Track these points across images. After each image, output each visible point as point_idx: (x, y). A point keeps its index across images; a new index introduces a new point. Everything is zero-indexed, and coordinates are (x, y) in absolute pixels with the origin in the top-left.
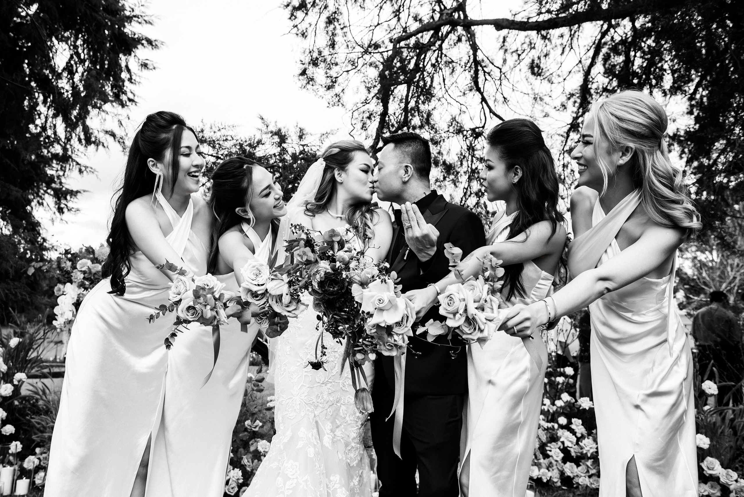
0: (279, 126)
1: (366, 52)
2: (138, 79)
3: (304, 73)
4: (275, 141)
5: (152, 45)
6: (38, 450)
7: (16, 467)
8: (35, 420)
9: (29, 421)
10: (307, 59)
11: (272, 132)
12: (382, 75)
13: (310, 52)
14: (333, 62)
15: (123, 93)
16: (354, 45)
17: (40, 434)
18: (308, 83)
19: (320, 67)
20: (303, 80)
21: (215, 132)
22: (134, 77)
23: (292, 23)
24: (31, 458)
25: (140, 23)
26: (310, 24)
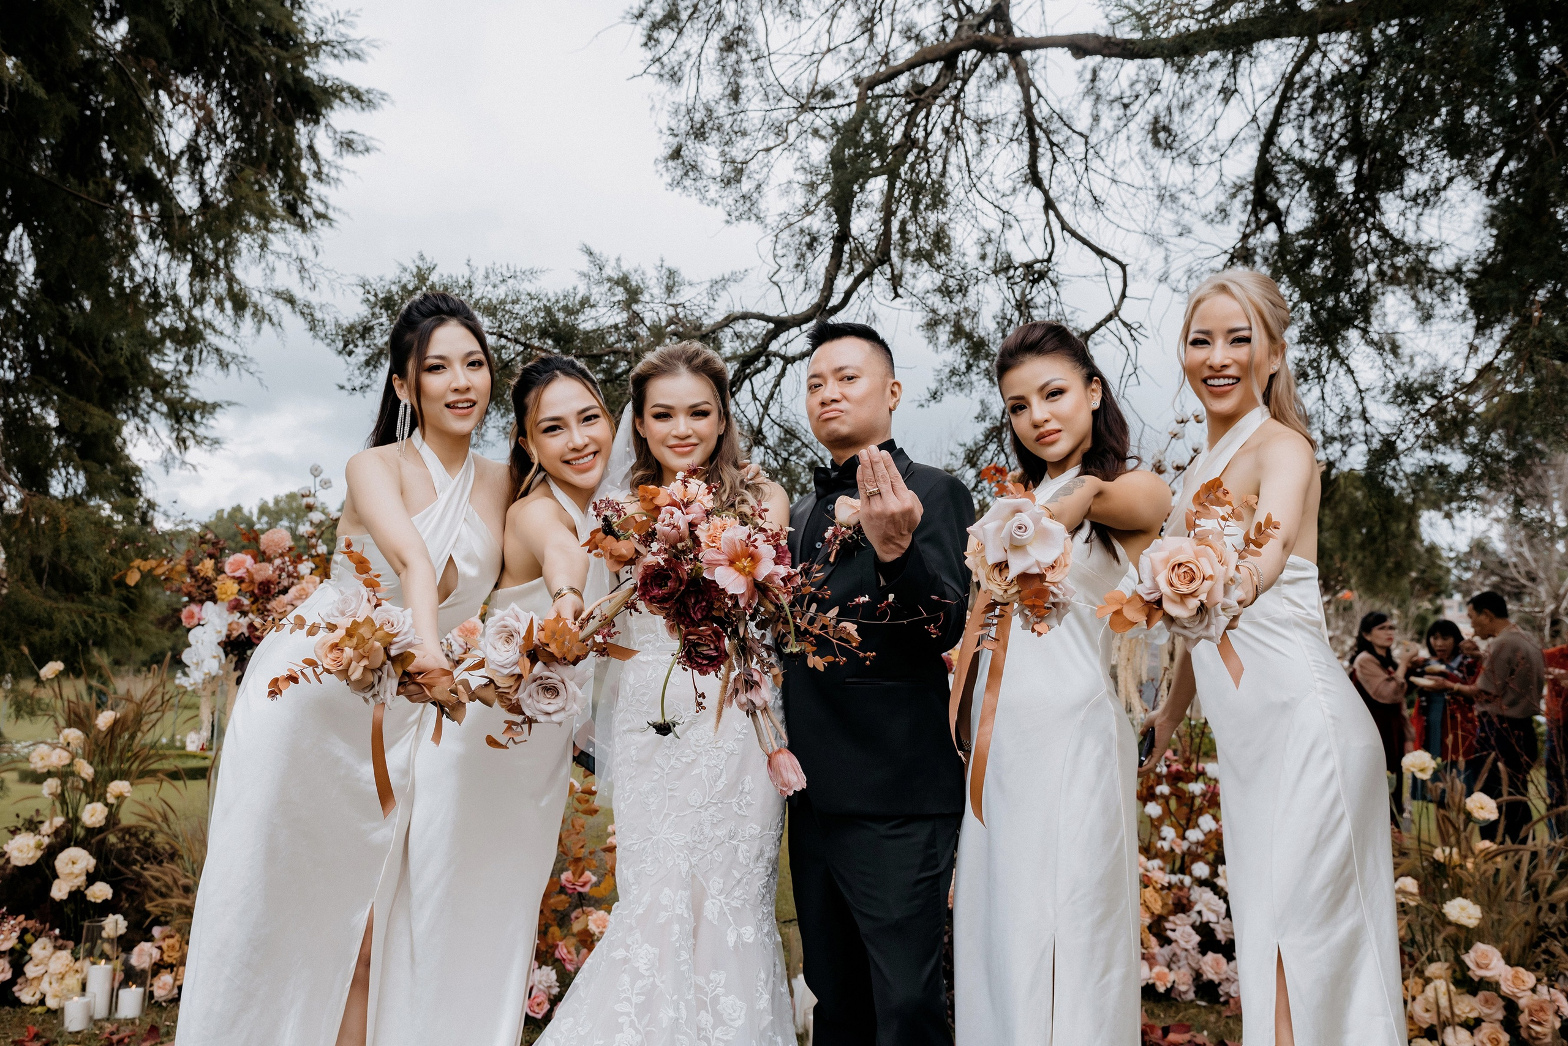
0: (625, 267)
1: (803, 108)
2: (333, 173)
3: (676, 154)
4: (616, 299)
5: (362, 101)
6: (156, 931)
7: (118, 964)
8: (151, 872)
9: (140, 875)
10: (684, 126)
11: (609, 279)
12: (836, 161)
13: (689, 112)
14: (736, 129)
15: (304, 202)
16: (781, 94)
17: (160, 900)
18: (686, 174)
19: (709, 140)
20: (676, 169)
21: (494, 286)
22: (325, 170)
23: (649, 55)
24: (145, 946)
25: (336, 56)
26: (688, 55)
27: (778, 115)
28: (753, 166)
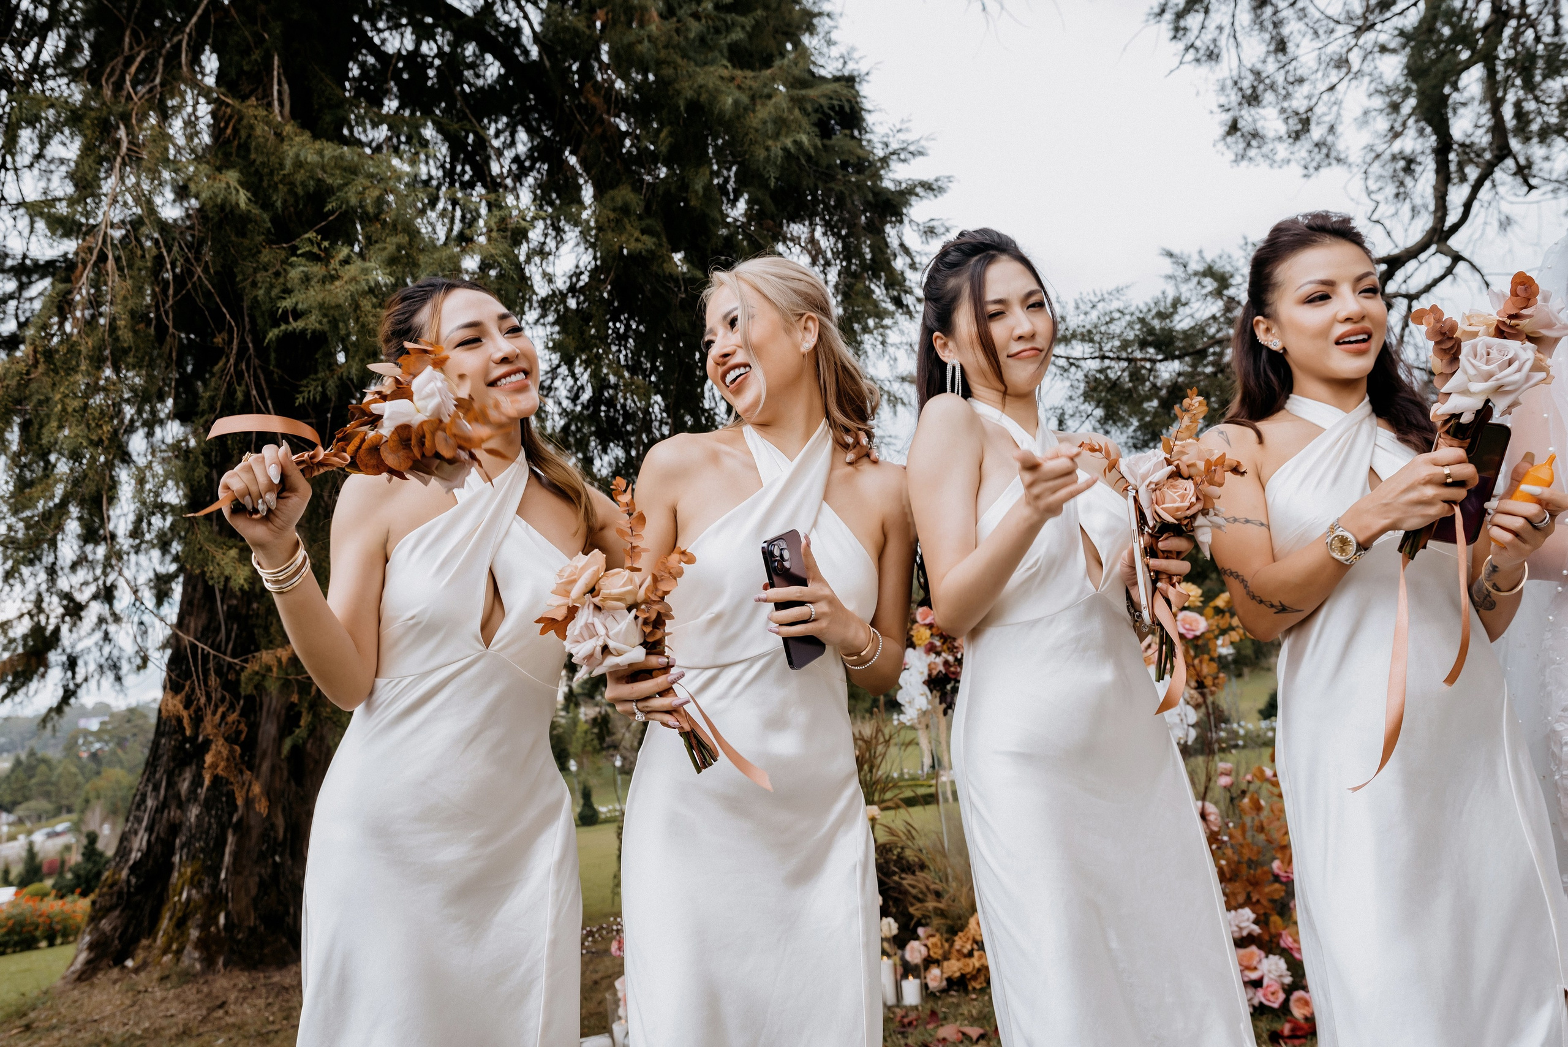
0: (1209, 257)
1: (1359, 31)
3: (1234, 128)
4: (1205, 291)
5: (933, 190)
6: (921, 931)
7: (897, 959)
8: (908, 881)
9: (900, 884)
10: (1234, 97)
11: (1196, 274)
12: (1414, 71)
13: (1236, 83)
14: (1291, 79)
15: (906, 292)
16: (1332, 25)
17: (919, 905)
18: (1249, 145)
19: (1265, 102)
20: (1237, 143)
21: (1086, 313)
22: (917, 259)
23: (1180, 46)
24: (914, 944)
25: (904, 161)
26: (1220, 28)
27: (1335, 48)
28: (1319, 110)
